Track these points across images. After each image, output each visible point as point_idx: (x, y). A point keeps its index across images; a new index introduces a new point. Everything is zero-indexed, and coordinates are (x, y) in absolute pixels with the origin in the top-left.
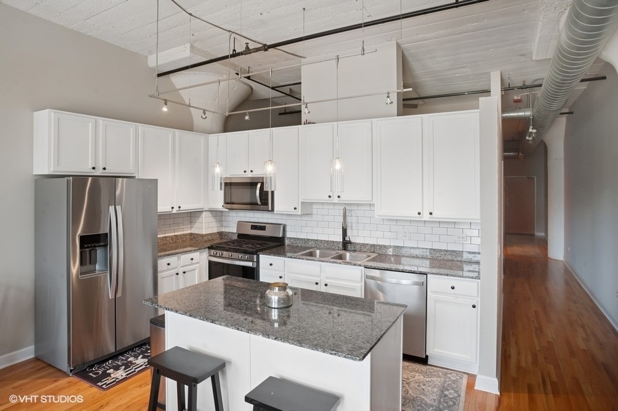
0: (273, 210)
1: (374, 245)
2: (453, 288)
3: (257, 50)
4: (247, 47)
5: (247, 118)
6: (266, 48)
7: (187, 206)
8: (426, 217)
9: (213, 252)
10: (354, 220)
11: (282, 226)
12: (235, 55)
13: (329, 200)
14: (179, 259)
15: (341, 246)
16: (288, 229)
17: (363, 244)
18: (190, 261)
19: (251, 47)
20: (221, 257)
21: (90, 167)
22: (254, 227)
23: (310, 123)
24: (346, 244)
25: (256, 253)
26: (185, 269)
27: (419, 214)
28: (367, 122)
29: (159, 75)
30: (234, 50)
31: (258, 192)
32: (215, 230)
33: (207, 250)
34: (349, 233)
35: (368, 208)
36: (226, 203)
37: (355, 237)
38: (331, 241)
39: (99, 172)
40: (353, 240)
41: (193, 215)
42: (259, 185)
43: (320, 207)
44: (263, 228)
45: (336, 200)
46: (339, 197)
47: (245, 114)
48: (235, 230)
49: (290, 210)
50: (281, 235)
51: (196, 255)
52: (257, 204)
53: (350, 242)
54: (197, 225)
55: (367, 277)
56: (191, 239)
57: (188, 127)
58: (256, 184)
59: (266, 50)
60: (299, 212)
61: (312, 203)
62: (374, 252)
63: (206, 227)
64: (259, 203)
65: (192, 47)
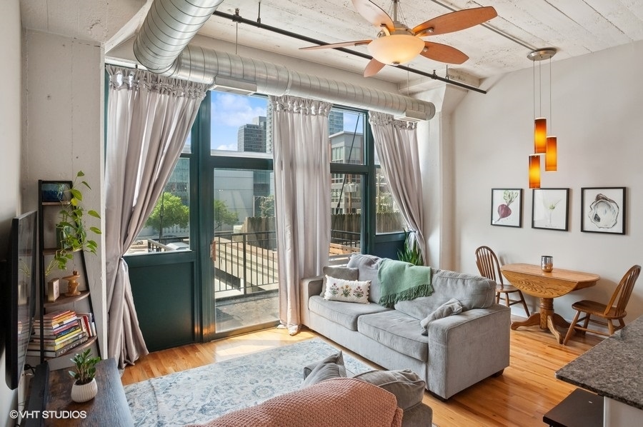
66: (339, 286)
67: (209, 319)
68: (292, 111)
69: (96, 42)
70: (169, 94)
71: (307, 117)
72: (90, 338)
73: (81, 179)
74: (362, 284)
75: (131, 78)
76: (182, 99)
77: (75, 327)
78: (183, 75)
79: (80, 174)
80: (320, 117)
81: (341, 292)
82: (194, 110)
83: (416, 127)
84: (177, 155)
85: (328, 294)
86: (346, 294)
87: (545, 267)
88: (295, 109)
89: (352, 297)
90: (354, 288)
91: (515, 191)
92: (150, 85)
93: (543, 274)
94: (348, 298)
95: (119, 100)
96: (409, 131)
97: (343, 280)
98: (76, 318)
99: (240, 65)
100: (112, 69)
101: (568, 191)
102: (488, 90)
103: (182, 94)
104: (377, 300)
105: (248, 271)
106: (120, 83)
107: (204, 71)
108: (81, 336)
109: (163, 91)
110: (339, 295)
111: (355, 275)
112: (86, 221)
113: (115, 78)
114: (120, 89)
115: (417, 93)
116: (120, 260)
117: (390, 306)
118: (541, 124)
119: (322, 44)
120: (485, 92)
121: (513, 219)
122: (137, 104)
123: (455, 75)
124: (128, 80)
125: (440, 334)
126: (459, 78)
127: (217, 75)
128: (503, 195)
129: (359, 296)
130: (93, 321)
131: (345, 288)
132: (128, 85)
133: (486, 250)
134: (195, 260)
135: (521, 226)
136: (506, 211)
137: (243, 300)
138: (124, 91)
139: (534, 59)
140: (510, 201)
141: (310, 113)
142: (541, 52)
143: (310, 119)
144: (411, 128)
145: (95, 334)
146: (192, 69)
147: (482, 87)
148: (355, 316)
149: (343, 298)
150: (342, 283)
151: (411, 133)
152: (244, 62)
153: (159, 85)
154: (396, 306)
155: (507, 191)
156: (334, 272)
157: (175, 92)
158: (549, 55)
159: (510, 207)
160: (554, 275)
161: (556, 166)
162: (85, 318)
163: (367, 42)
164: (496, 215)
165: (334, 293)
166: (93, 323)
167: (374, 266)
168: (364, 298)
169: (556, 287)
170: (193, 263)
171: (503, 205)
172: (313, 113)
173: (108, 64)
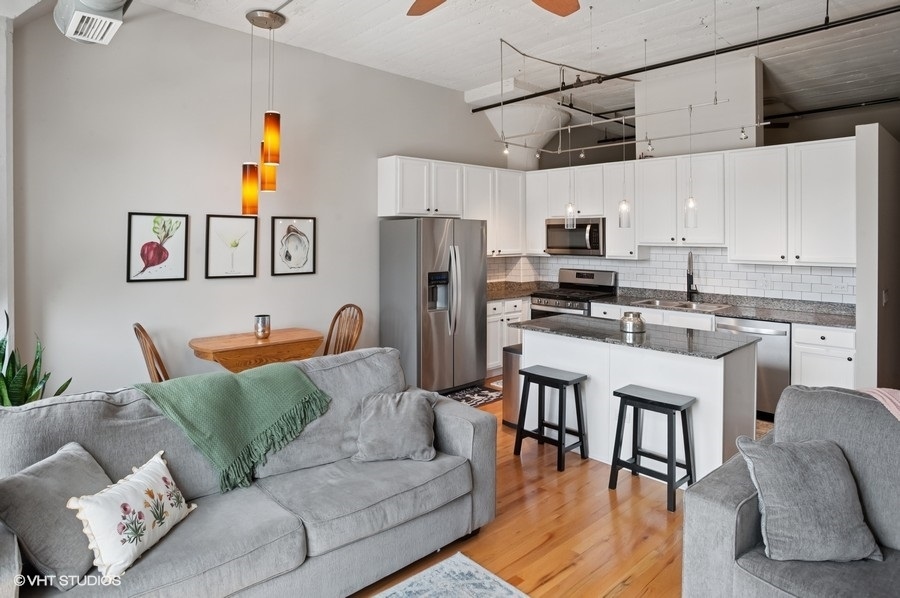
0: (604, 255)
1: (726, 296)
2: (823, 338)
3: (589, 82)
4: (579, 80)
5: (582, 156)
6: (601, 79)
7: (507, 251)
8: (792, 261)
9: (536, 300)
10: (702, 266)
11: (613, 274)
12: (564, 87)
13: (672, 243)
14: (504, 304)
15: (685, 296)
16: (620, 277)
17: (713, 295)
18: (513, 309)
19: (583, 79)
20: (546, 305)
21: (426, 208)
22: (579, 275)
23: (646, 157)
24: (692, 294)
25: (588, 301)
26: (509, 316)
27: (783, 257)
28: (718, 155)
29: (474, 111)
30: (563, 83)
31: (587, 235)
32: (532, 279)
33: (530, 298)
34: (695, 281)
35: (719, 253)
36: (548, 247)
37: (703, 286)
38: (673, 292)
39: (432, 214)
40: (700, 290)
41: (508, 261)
42: (588, 228)
43: (659, 251)
44: (591, 276)
45: (680, 243)
46: (684, 239)
47: (580, 152)
48: (556, 279)
49: (625, 255)
50: (612, 284)
51: (518, 302)
52: (586, 248)
53: (696, 292)
54: (513, 272)
55: (718, 326)
56: (506, 289)
57: (502, 164)
58: (585, 226)
59: (600, 82)
60: (635, 257)
61: (650, 247)
62: (727, 304)
63: (523, 274)
64: (589, 246)
65: (516, 81)
74: (158, 467)
81: (149, 519)
86: (160, 514)
89: (172, 514)
90: (162, 490)
91: (174, 219)
94: (167, 524)
101: (257, 220)
110: (150, 530)
121: (172, 267)
128: (152, 225)
129: (179, 501)
131: (150, 501)
135: (186, 277)
136: (156, 254)
140: (167, 236)
149: (159, 531)
150: (132, 493)
155: (159, 219)
159: (165, 246)
160: (273, 340)
161: (274, 183)
164: (138, 263)
165: (138, 533)
171: (150, 245)
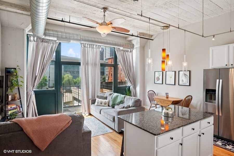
66: (99, 101)
67: (60, 110)
68: (87, 47)
69: (23, 29)
70: (47, 43)
71: (93, 49)
72: (20, 112)
73: (18, 67)
74: (107, 101)
75: (35, 38)
76: (51, 44)
77: (16, 109)
78: (47, 38)
79: (18, 66)
80: (97, 49)
81: (100, 103)
82: (55, 47)
83: (132, 52)
84: (50, 61)
85: (96, 104)
86: (101, 104)
87: (166, 96)
88: (88, 47)
89: (103, 104)
90: (104, 102)
92: (41, 40)
93: (166, 99)
94: (102, 105)
95: (32, 45)
96: (130, 53)
97: (101, 99)
98: (16, 106)
99: (65, 34)
100: (29, 36)
101: (175, 72)
102: (154, 39)
103: (51, 43)
104: (110, 106)
105: (79, 96)
106: (32, 40)
107: (54, 36)
108: (17, 111)
109: (45, 42)
110: (99, 104)
111: (106, 98)
112: (20, 79)
113: (31, 39)
114: (32, 42)
115: (132, 40)
116: (32, 91)
117: (113, 107)
118: (164, 50)
119: (91, 27)
120: (153, 40)
121: (160, 82)
122: (37, 46)
123: (142, 34)
124: (34, 39)
125: (117, 113)
126: (143, 35)
127: (58, 37)
128: (158, 73)
129: (105, 104)
130: (22, 107)
131: (101, 102)
132: (35, 40)
133: (152, 91)
134: (56, 92)
135: (162, 84)
136: (158, 79)
137: (78, 107)
138: (33, 42)
139: (163, 29)
140: (160, 76)
141: (94, 48)
142: (165, 27)
143: (94, 50)
144: (131, 52)
145: (22, 111)
146: (49, 36)
147: (152, 38)
148: (101, 109)
149: (100, 105)
150: (100, 100)
151: (130, 54)
152: (66, 33)
153: (44, 40)
154: (115, 107)
156: (99, 97)
157: (49, 42)
158: (167, 28)
160: (169, 99)
162: (19, 106)
163: (95, 28)
164: (156, 80)
165: (98, 103)
166: (21, 108)
167: (111, 95)
168: (107, 105)
169: (167, 102)
170: (55, 93)
171: (158, 77)
172: (95, 47)
173: (28, 34)
